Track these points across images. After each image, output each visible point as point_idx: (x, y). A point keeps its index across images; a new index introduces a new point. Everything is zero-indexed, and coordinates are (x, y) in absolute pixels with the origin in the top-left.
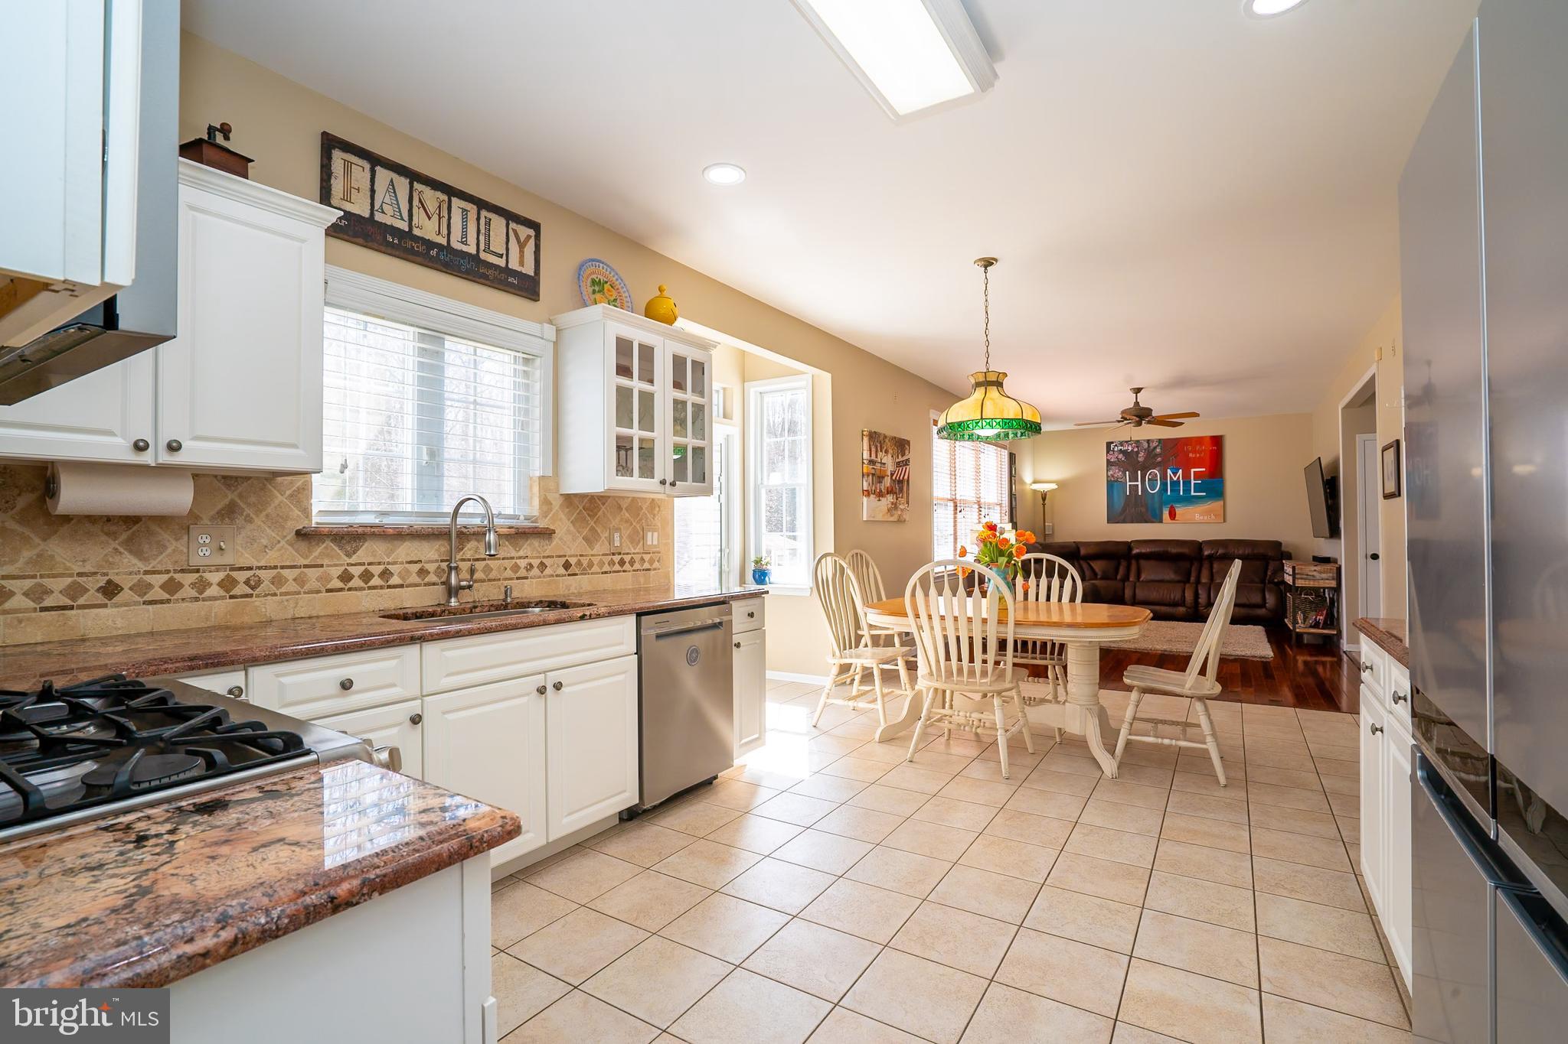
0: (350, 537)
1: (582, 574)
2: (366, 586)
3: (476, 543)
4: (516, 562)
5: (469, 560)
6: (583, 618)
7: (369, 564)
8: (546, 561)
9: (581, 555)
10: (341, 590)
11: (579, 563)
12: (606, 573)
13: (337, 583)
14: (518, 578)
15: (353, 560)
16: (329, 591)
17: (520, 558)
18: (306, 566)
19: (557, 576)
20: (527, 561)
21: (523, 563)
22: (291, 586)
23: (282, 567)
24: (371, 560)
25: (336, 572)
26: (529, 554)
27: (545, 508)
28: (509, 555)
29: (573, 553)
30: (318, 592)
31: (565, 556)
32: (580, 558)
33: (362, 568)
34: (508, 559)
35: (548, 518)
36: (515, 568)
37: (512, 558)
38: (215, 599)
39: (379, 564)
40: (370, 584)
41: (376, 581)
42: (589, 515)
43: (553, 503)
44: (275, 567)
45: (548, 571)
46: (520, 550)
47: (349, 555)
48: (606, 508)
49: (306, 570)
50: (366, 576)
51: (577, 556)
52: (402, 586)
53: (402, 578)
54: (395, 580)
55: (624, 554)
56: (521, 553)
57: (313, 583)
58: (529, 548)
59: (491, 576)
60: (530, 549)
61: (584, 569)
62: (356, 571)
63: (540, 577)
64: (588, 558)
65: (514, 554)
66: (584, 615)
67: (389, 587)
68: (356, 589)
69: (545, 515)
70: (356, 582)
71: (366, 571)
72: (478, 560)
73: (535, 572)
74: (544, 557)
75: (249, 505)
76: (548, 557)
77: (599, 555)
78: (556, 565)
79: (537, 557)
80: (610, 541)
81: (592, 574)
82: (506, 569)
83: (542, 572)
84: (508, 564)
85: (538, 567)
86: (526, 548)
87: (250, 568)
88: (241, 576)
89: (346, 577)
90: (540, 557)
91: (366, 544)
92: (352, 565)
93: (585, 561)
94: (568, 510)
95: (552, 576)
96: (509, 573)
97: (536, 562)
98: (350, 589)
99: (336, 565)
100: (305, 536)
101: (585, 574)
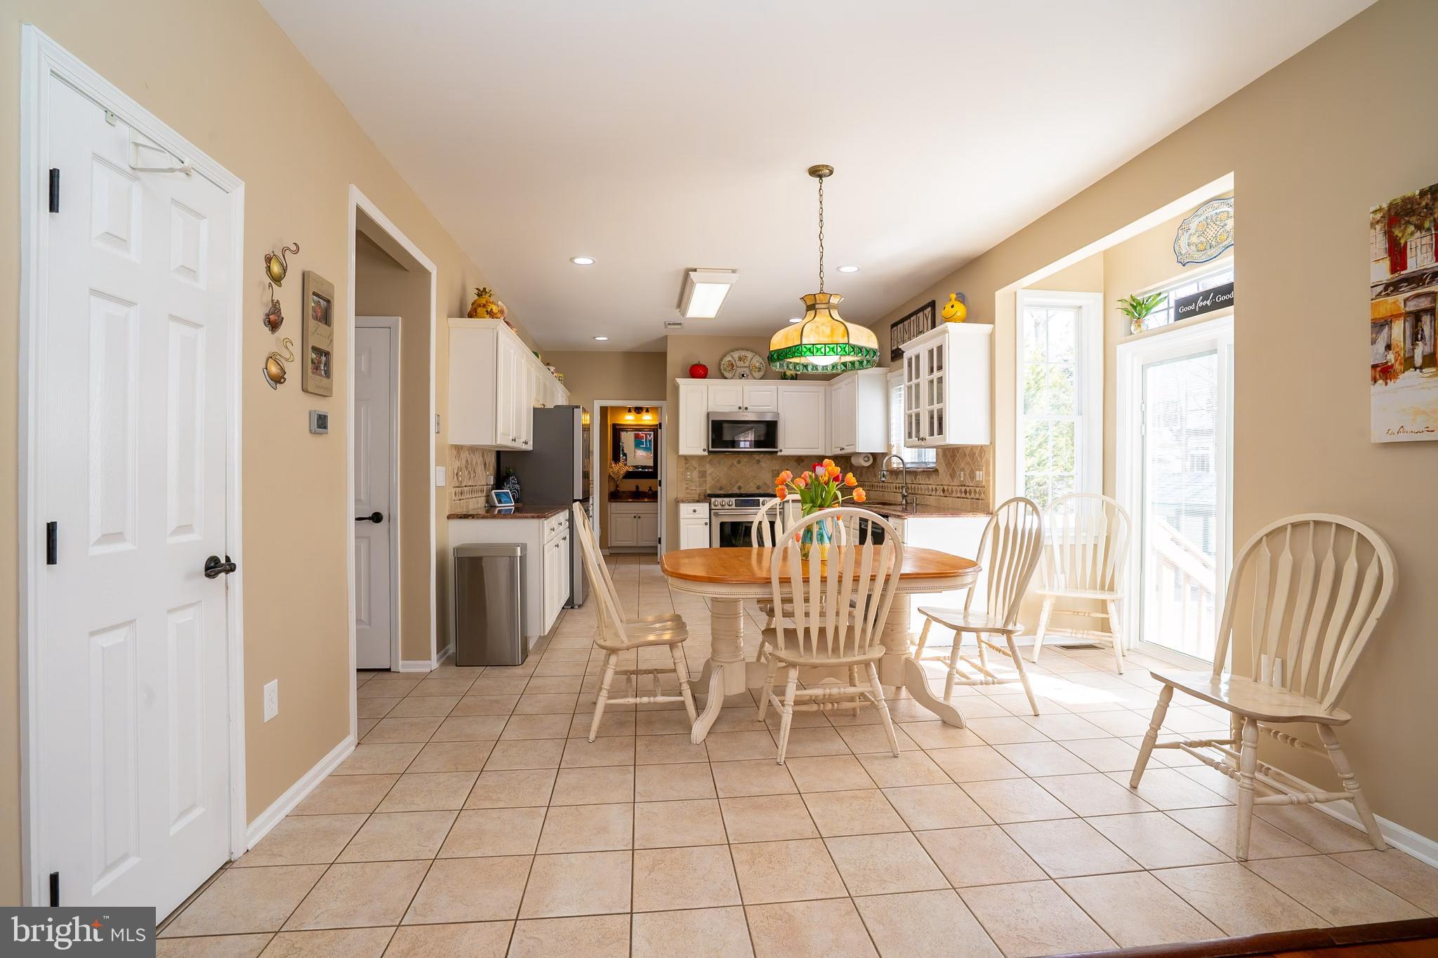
0: (897, 473)
1: (949, 497)
8: (937, 487)
12: (958, 498)
20: (931, 486)
22: (889, 489)
23: (884, 482)
24: (900, 482)
26: (932, 483)
27: (937, 457)
29: (946, 483)
31: (943, 485)
33: (898, 484)
35: (938, 463)
37: (927, 484)
42: (952, 460)
43: (940, 454)
46: (930, 480)
48: (959, 455)
51: (947, 485)
61: (950, 494)
73: (934, 493)
74: (936, 485)
75: (884, 462)
76: (938, 485)
77: (956, 486)
80: (959, 477)
94: (944, 458)
97: (934, 487)
98: (897, 492)
99: (894, 482)
100: (890, 472)
101: (951, 497)
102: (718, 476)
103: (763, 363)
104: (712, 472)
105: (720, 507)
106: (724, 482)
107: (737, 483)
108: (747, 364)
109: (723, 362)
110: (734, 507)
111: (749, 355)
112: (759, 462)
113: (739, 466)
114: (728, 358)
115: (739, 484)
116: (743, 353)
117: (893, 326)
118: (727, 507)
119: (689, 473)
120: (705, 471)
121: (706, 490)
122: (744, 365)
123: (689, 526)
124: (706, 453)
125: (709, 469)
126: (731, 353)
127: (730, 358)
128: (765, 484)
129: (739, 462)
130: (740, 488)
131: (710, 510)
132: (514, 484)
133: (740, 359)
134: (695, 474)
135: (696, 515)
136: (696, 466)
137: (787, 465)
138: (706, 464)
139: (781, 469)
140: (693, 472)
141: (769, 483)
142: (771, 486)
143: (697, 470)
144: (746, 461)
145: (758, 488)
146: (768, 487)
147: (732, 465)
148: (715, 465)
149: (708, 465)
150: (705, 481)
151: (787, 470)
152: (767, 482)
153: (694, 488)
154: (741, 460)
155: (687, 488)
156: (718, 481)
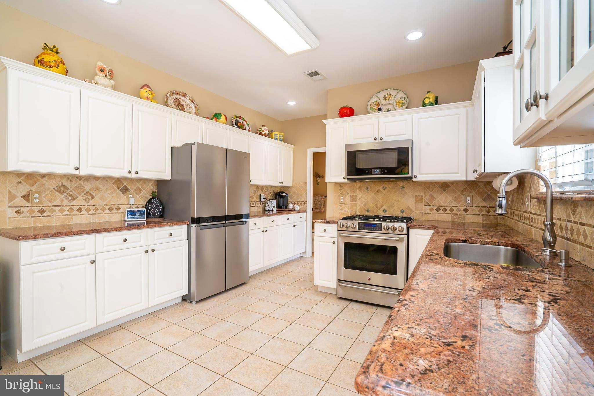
102: (366, 200)
103: (406, 98)
104: (361, 197)
106: (371, 205)
107: (382, 206)
108: (391, 102)
109: (370, 103)
110: (357, 229)
111: (393, 93)
112: (403, 188)
113: (384, 192)
114: (375, 99)
115: (385, 207)
116: (387, 92)
118: (350, 229)
119: (342, 198)
120: (355, 196)
121: (356, 211)
122: (389, 102)
123: (321, 243)
124: (346, 181)
126: (376, 95)
128: (408, 208)
129: (384, 188)
130: (385, 211)
131: (338, 230)
132: (155, 204)
133: (385, 98)
134: (348, 199)
135: (326, 234)
136: (349, 192)
137: (431, 191)
138: (356, 190)
139: (425, 194)
140: (346, 196)
141: (413, 208)
142: (414, 210)
143: (349, 195)
144: (390, 187)
145: (402, 211)
146: (412, 211)
147: (378, 191)
148: (364, 191)
149: (358, 191)
150: (355, 204)
151: (431, 195)
152: (411, 207)
153: (347, 210)
154: (386, 186)
155: (341, 209)
156: (366, 204)
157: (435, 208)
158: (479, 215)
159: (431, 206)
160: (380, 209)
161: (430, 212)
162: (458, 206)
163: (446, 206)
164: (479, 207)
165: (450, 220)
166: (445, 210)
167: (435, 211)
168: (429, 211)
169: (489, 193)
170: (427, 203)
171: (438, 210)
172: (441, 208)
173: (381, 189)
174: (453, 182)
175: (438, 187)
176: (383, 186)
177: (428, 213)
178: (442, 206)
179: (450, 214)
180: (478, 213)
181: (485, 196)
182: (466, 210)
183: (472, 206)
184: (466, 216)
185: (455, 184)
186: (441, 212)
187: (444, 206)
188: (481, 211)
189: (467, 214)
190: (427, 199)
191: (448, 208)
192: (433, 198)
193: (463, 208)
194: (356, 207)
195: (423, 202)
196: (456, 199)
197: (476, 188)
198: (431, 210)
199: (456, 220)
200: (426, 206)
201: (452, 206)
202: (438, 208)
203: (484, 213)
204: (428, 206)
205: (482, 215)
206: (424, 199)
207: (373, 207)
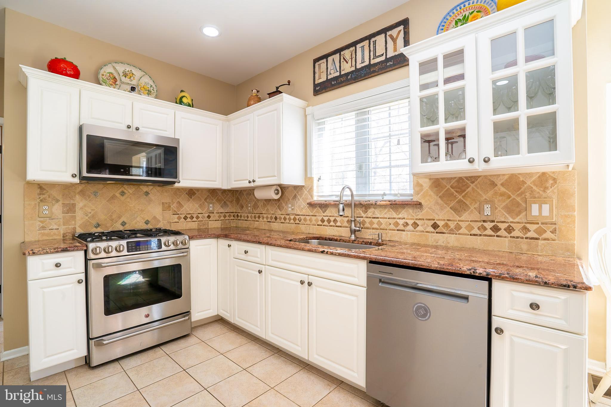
0: (324, 206)
1: (450, 233)
2: (329, 225)
3: (374, 209)
4: (396, 221)
5: (370, 218)
6: (323, 252)
7: (330, 216)
8: (418, 222)
9: (448, 220)
10: (321, 225)
11: (446, 226)
12: (474, 235)
13: (320, 223)
14: (398, 230)
15: (325, 214)
16: (318, 225)
17: (399, 218)
18: (312, 216)
19: (427, 232)
20: (404, 221)
21: (401, 222)
22: (308, 222)
23: (306, 215)
24: (330, 215)
25: (320, 218)
26: (406, 217)
27: (418, 189)
28: (392, 217)
29: (441, 218)
30: (315, 225)
31: (434, 220)
32: (448, 222)
33: (328, 218)
34: (392, 218)
35: (420, 195)
36: (397, 224)
37: (394, 218)
38: (292, 224)
39: (333, 216)
40: (330, 224)
41: (332, 223)
42: (457, 192)
43: (423, 185)
44: (304, 215)
45: (419, 228)
46: (399, 214)
47: (324, 213)
48: (476, 186)
49: (312, 217)
50: (329, 221)
51: (444, 220)
52: (341, 227)
53: (341, 224)
54: (338, 224)
55: (498, 222)
56: (400, 216)
57: (314, 222)
58: (405, 213)
59: (381, 227)
60: (407, 215)
61: (452, 230)
62: (326, 219)
63: (414, 231)
64: (456, 223)
65: (395, 215)
66: (324, 251)
67: (336, 226)
68: (326, 226)
69: (417, 193)
70: (326, 223)
71: (329, 219)
72: (374, 218)
73: (410, 227)
74: (416, 219)
75: (299, 195)
76: (419, 219)
77: (468, 221)
78: (426, 225)
79: (412, 219)
80: (480, 210)
81: (459, 234)
82: (390, 224)
83: (415, 228)
84: (391, 221)
85: (412, 225)
86: (404, 214)
87: (299, 215)
88: (297, 217)
89: (323, 221)
90: (414, 219)
91: (329, 208)
92: (325, 216)
93: (452, 225)
94: (436, 189)
95: (423, 231)
96: (392, 227)
97: (410, 222)
98: (324, 225)
99: (320, 216)
100: (312, 205)
101: (453, 234)
102: (93, 210)
104: (85, 206)
105: (103, 255)
106: (102, 217)
107: (120, 217)
108: (134, 83)
109: (102, 72)
110: (125, 252)
111: (137, 73)
112: (147, 194)
113: (123, 198)
114: (109, 69)
115: (123, 219)
116: (128, 68)
117: (316, 61)
118: (114, 253)
119: (45, 208)
120: (74, 205)
121: (75, 229)
124: (77, 180)
125: (80, 203)
126: (114, 65)
127: (111, 70)
128: (155, 218)
129: (123, 194)
130: (123, 224)
131: (86, 260)
133: (125, 75)
134: (57, 209)
135: (60, 271)
136: (60, 197)
137: (178, 198)
138: (75, 196)
139: (172, 201)
140: (53, 205)
141: (160, 217)
142: (161, 220)
143: (60, 203)
144: (131, 192)
145: (147, 222)
146: (159, 221)
147: (114, 197)
148: (89, 197)
149: (78, 197)
150: (74, 218)
151: (179, 202)
152: (157, 217)
153: (55, 227)
154: (125, 191)
155: (43, 228)
156: (93, 217)
157: (183, 216)
158: (219, 220)
159: (178, 214)
160: (117, 222)
161: (178, 221)
162: (202, 213)
163: (193, 214)
164: (218, 213)
165: (196, 228)
166: (192, 217)
167: (182, 220)
168: (176, 220)
169: (225, 200)
170: (175, 211)
171: (186, 218)
172: (189, 216)
173: (118, 195)
174: (198, 190)
175: (185, 193)
176: (121, 190)
177: (176, 222)
178: (189, 214)
179: (196, 221)
180: (218, 219)
181: (222, 203)
182: (209, 217)
183: (213, 213)
184: (209, 222)
185: (200, 191)
186: (189, 220)
187: (191, 214)
188: (220, 217)
189: (210, 221)
190: (174, 206)
191: (195, 216)
192: (180, 205)
193: (207, 215)
194: (75, 221)
195: (170, 210)
196: (201, 206)
197: (216, 196)
198: (179, 218)
199: (201, 227)
200: (174, 214)
201: (198, 214)
202: (186, 216)
203: (222, 218)
204: (176, 214)
205: (221, 220)
206: (171, 206)
207: (106, 220)
